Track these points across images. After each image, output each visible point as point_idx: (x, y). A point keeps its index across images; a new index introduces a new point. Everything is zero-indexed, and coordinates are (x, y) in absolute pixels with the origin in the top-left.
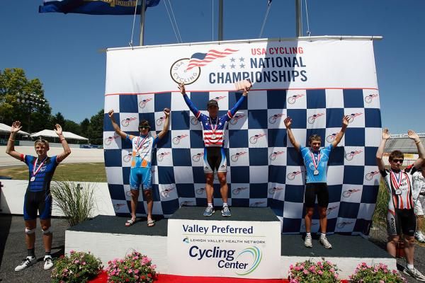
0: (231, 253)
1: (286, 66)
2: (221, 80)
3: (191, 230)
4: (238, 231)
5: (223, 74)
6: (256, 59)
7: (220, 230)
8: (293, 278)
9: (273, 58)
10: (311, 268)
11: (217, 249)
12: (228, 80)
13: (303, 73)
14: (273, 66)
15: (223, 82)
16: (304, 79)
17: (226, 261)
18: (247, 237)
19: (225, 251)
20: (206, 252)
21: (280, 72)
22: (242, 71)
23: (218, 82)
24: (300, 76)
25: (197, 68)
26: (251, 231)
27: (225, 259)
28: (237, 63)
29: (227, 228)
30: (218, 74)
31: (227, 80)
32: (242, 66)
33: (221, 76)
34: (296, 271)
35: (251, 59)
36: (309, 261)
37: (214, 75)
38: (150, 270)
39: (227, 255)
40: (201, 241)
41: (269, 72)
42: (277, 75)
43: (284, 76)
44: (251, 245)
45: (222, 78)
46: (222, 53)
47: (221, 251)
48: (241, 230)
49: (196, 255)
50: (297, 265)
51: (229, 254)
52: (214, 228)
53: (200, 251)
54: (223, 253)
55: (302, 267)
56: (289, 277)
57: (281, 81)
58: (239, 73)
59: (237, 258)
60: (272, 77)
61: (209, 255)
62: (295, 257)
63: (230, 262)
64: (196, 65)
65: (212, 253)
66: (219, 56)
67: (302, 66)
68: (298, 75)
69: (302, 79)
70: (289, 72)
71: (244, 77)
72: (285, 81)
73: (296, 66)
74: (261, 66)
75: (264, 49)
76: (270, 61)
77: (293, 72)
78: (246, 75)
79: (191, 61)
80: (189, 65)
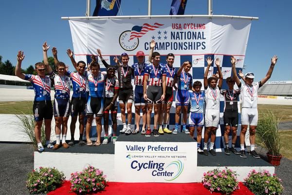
0: (161, 165)
1: (193, 39)
3: (132, 149)
4: (167, 149)
6: (174, 33)
7: (154, 149)
8: (206, 181)
9: (185, 33)
10: (219, 174)
11: (151, 163)
13: (203, 44)
14: (185, 39)
16: (204, 48)
17: (158, 171)
18: (174, 153)
19: (157, 164)
20: (143, 165)
21: (189, 43)
22: (165, 41)
24: (202, 46)
26: (176, 149)
27: (157, 170)
28: (162, 35)
29: (159, 147)
32: (166, 38)
34: (207, 177)
35: (172, 32)
36: (216, 170)
37: (148, 44)
38: (102, 178)
39: (159, 166)
40: (140, 157)
41: (182, 43)
42: (187, 45)
43: (192, 46)
44: (176, 159)
46: (153, 27)
47: (154, 164)
48: (169, 149)
49: (136, 167)
50: (208, 173)
51: (160, 166)
52: (149, 147)
53: (139, 164)
54: (156, 165)
55: (212, 174)
56: (202, 181)
57: (189, 49)
58: (163, 43)
59: (166, 169)
60: (184, 47)
61: (145, 167)
62: (207, 167)
63: (161, 172)
64: (136, 36)
65: (148, 166)
66: (150, 29)
67: (203, 39)
68: (200, 45)
69: (202, 48)
70: (194, 43)
71: (167, 46)
72: (192, 49)
73: (199, 38)
74: (178, 39)
75: (180, 25)
76: (183, 34)
77: (197, 43)
78: (168, 44)
79: (132, 33)
80: (131, 36)
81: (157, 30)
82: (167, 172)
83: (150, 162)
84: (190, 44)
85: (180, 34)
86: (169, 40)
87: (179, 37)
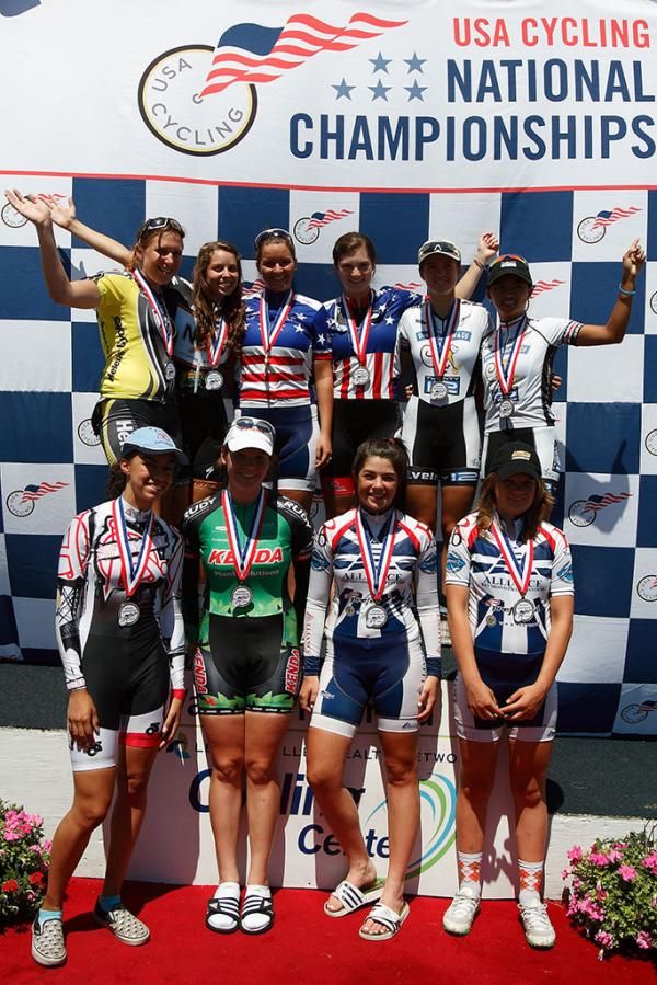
1: (579, 97)
2: (332, 144)
5: (340, 119)
6: (467, 64)
8: (581, 895)
9: (532, 64)
10: (649, 861)
11: (295, 783)
12: (361, 146)
13: (643, 125)
14: (533, 97)
15: (340, 155)
16: (644, 148)
21: (556, 120)
22: (413, 111)
23: (324, 154)
24: (631, 138)
25: (244, 86)
28: (398, 77)
30: (324, 119)
31: (355, 146)
32: (416, 91)
33: (332, 128)
34: (589, 869)
35: (452, 64)
36: (643, 835)
37: (309, 125)
38: (36, 858)
41: (514, 120)
42: (545, 133)
43: (571, 136)
45: (339, 136)
46: (341, 32)
47: (311, 791)
50: (595, 849)
55: (614, 855)
56: (566, 892)
57: (556, 155)
58: (403, 122)
60: (524, 141)
62: (593, 819)
64: (240, 76)
66: (327, 45)
67: (640, 97)
68: (621, 134)
69: (636, 150)
70: (588, 120)
71: (421, 140)
72: (572, 154)
73: (617, 96)
74: (489, 96)
75: (500, 23)
76: (522, 74)
77: (605, 120)
78: (428, 130)
79: (218, 59)
80: (212, 75)
81: (366, 49)
82: (379, 836)
83: (288, 777)
84: (564, 129)
85: (502, 74)
86: (436, 104)
87: (495, 89)
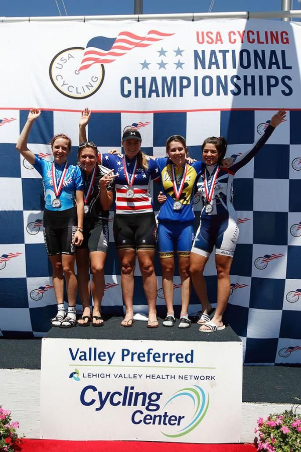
0: (154, 397)
2: (140, 90)
3: (84, 358)
4: (167, 357)
5: (144, 79)
6: (203, 52)
7: (136, 357)
8: (263, 440)
9: (234, 52)
10: (295, 424)
11: (130, 391)
12: (154, 91)
13: (286, 80)
14: (234, 67)
15: (144, 96)
17: (146, 412)
18: (184, 368)
19: (144, 394)
20: (111, 396)
21: (245, 77)
22: (178, 74)
23: (137, 96)
24: (281, 87)
25: (99, 65)
26: (190, 358)
27: (143, 409)
28: (171, 59)
29: (149, 353)
30: (136, 79)
31: (151, 91)
32: (179, 65)
33: (140, 83)
34: (267, 428)
35: (196, 52)
36: (291, 412)
37: (129, 82)
38: (8, 430)
39: (147, 401)
40: (103, 376)
41: (226, 77)
42: (241, 83)
43: (253, 85)
44: (191, 383)
45: (143, 87)
46: (143, 39)
47: (137, 395)
48: (174, 357)
49: (93, 401)
50: (269, 419)
51: (151, 400)
52: (125, 353)
53: (100, 394)
54: (141, 398)
55: (279, 421)
56: (256, 439)
57: (246, 93)
58: (174, 79)
59: (166, 407)
60: (231, 87)
61: (115, 401)
62: (268, 405)
63: (152, 414)
64: (97, 61)
65: (121, 399)
66: (137, 45)
68: (276, 84)
69: (283, 92)
70: (261, 77)
71: (182, 87)
73: (274, 66)
74: (214, 66)
75: (218, 33)
77: (269, 78)
78: (185, 82)
79: (86, 53)
80: (84, 61)
82: (169, 415)
83: (127, 388)
85: (220, 56)
86: (189, 71)
87: (217, 63)
